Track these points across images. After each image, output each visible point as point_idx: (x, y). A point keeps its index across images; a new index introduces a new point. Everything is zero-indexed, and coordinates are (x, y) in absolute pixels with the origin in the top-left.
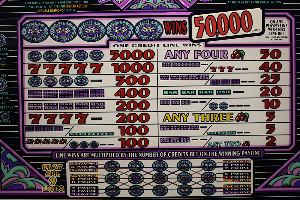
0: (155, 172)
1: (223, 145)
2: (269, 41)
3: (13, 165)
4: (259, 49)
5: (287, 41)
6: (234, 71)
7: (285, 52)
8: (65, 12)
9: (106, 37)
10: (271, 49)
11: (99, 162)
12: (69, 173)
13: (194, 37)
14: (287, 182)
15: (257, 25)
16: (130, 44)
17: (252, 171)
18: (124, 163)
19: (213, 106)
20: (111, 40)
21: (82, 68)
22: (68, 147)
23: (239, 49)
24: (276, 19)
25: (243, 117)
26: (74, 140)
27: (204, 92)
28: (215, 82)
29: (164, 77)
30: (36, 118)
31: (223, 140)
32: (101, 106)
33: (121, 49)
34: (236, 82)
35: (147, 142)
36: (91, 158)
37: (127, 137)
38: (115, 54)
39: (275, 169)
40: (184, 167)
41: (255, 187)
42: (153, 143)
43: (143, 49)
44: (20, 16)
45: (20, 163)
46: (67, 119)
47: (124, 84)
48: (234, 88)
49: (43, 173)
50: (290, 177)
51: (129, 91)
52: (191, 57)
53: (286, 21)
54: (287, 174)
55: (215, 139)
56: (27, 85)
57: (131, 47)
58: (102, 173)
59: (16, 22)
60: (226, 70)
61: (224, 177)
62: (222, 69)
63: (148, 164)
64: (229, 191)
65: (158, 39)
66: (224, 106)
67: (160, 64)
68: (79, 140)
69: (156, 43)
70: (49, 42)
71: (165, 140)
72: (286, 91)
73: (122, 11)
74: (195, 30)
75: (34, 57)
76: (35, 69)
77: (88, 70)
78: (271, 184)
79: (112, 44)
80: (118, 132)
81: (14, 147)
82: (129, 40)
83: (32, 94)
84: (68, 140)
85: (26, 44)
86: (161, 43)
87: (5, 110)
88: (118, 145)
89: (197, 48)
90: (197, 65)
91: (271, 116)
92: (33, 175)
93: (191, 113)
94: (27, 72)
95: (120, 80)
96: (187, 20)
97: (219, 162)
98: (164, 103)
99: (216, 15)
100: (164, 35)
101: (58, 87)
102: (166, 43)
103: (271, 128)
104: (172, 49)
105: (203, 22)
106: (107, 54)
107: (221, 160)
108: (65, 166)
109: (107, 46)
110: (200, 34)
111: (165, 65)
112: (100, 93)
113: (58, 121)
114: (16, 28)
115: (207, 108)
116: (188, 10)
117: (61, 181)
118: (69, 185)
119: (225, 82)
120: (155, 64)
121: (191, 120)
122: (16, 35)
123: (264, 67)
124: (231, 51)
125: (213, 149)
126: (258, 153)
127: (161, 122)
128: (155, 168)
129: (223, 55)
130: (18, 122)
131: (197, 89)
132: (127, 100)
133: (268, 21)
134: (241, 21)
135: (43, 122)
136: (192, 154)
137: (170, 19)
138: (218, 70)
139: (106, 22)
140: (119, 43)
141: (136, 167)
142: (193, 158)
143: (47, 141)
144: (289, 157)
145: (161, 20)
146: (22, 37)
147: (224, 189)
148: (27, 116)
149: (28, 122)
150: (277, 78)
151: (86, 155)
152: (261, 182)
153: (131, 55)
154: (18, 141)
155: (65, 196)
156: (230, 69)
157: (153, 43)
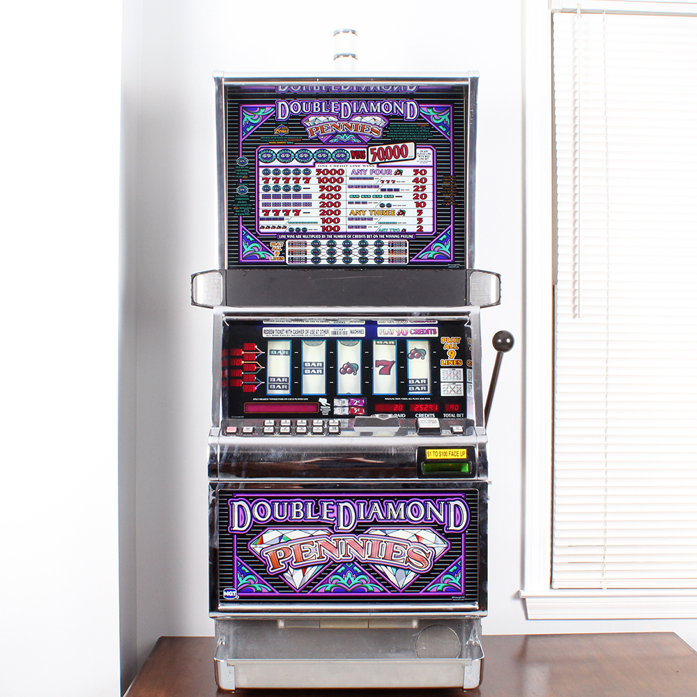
0: (344, 248)
1: (389, 231)
2: (419, 164)
3: (251, 243)
4: (412, 169)
5: (431, 164)
6: (396, 182)
7: (430, 171)
8: (286, 144)
9: (313, 160)
10: (420, 169)
11: (308, 241)
12: (287, 248)
13: (370, 161)
14: (431, 256)
15: (411, 154)
16: (328, 165)
17: (407, 248)
18: (324, 242)
19: (382, 206)
20: (317, 162)
21: (297, 180)
22: (288, 231)
23: (400, 169)
24: (423, 150)
25: (402, 213)
26: (291, 227)
27: (376, 196)
28: (383, 190)
29: (350, 187)
30: (267, 212)
31: (389, 228)
32: (309, 205)
33: (323, 168)
34: (397, 190)
35: (339, 228)
36: (302, 238)
37: (326, 225)
38: (319, 171)
39: (423, 247)
40: (363, 245)
41: (410, 259)
42: (343, 229)
43: (337, 169)
44: (257, 146)
45: (255, 241)
46: (287, 213)
47: (325, 190)
48: (395, 194)
49: (271, 248)
50: (433, 253)
51: (328, 195)
52: (368, 174)
53: (430, 151)
54: (431, 250)
55: (383, 227)
56: (261, 190)
57: (329, 167)
58: (310, 248)
59: (255, 150)
60: (391, 182)
61: (389, 252)
62: (388, 182)
63: (339, 243)
64: (393, 262)
65: (347, 162)
66: (389, 205)
67: (348, 178)
68: (295, 227)
69: (345, 164)
70: (276, 163)
71: (350, 227)
72: (430, 197)
73: (324, 144)
74: (371, 157)
75: (266, 172)
76: (267, 180)
77: (302, 182)
78: (420, 257)
79: (317, 165)
80: (320, 222)
81: (251, 231)
82: (328, 162)
83: (265, 197)
84: (288, 227)
85: (261, 164)
86: (349, 165)
87: (246, 207)
88: (320, 230)
89: (372, 168)
90: (372, 179)
91: (420, 212)
92: (264, 249)
93: (367, 210)
94: (262, 182)
95: (322, 188)
96: (366, 150)
97: (386, 242)
98: (350, 203)
99: (384, 147)
100: (351, 160)
101: (282, 192)
102: (352, 165)
103: (420, 220)
104: (356, 168)
105: (376, 151)
106: (313, 171)
107: (388, 241)
108: (285, 243)
109: (314, 166)
110: (374, 159)
111: (351, 179)
112: (309, 196)
113: (281, 214)
114: (255, 154)
115: (379, 207)
116: (366, 144)
117: (283, 253)
118: (287, 256)
119: (390, 190)
120: (344, 178)
121: (368, 215)
122: (255, 158)
123: (416, 180)
124: (394, 170)
125: (382, 233)
126: (411, 236)
127: (348, 215)
128: (344, 245)
129: (389, 173)
130: (255, 215)
131: (372, 194)
132: (326, 201)
133: (418, 150)
134: (400, 152)
135: (271, 215)
136: (368, 236)
137: (355, 150)
138: (385, 182)
139: (313, 151)
140: (322, 165)
141: (332, 245)
142: (369, 239)
143: (274, 227)
144: (432, 239)
145: (349, 150)
146: (259, 160)
147: (389, 259)
148: (261, 211)
149: (262, 215)
150: (424, 188)
151: (299, 236)
152: (414, 255)
153: (329, 172)
154: (255, 227)
155: (285, 263)
156: (394, 182)
157: (343, 164)
